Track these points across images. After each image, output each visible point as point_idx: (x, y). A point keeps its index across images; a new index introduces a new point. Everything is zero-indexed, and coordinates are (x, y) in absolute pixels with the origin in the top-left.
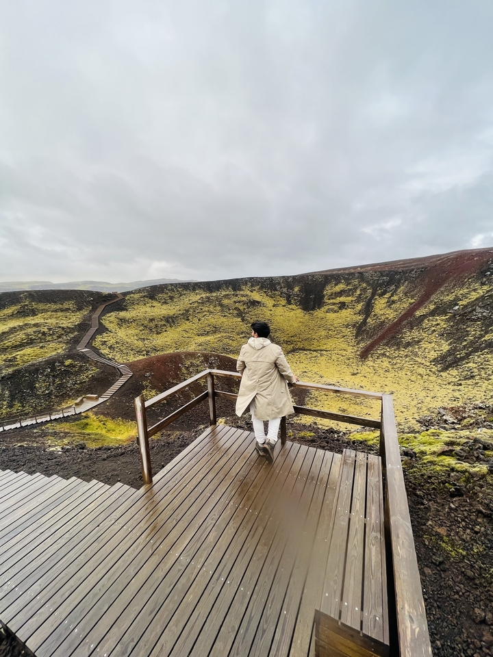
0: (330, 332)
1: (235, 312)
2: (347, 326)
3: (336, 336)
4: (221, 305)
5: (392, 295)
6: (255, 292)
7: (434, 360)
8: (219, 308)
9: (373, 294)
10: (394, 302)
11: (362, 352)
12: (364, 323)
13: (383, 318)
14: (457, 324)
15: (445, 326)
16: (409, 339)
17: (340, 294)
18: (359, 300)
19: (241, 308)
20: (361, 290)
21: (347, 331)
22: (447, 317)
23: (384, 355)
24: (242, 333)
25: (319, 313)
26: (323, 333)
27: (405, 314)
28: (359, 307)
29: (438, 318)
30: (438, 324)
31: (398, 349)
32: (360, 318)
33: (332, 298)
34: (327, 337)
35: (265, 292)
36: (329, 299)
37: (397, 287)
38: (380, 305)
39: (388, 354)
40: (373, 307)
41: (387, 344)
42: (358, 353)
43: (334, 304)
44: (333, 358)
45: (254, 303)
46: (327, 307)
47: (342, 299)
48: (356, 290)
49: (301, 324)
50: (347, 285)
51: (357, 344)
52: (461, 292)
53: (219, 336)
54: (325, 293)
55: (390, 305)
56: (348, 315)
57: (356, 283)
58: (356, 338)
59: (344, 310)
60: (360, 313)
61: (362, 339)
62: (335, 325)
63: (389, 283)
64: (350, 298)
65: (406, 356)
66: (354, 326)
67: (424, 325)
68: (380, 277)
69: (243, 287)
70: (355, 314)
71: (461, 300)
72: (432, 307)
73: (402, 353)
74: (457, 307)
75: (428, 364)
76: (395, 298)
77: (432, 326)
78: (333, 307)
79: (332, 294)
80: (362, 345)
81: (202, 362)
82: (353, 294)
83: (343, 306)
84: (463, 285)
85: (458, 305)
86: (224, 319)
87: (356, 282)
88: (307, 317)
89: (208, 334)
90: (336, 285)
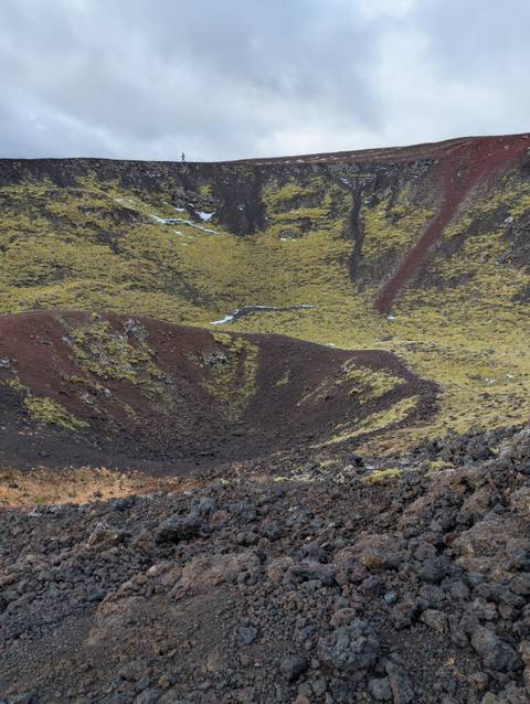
0: (299, 274)
1: (91, 232)
2: (328, 261)
3: (315, 280)
4: (49, 215)
5: (391, 205)
6: (113, 192)
7: (516, 297)
8: (46, 222)
9: (358, 204)
10: (397, 216)
11: (377, 303)
12: (358, 252)
13: (390, 243)
14: (519, 243)
15: (502, 248)
16: (451, 273)
17: (295, 202)
18: (334, 212)
19: (101, 223)
20: (332, 196)
21: (331, 270)
22: (500, 235)
23: (420, 302)
24: (125, 278)
25: (266, 238)
26: (288, 276)
27: (426, 235)
28: (339, 225)
29: (485, 237)
30: (490, 247)
31: (441, 289)
32: (347, 246)
33: (283, 211)
34: (299, 283)
35: (137, 193)
36: (276, 212)
37: (396, 191)
38: (375, 220)
39: (427, 300)
40: (364, 225)
41: (416, 285)
42: (370, 305)
43: (289, 221)
44: (327, 318)
45: (125, 214)
46: (277, 228)
47: (302, 212)
48: (323, 197)
49: (237, 261)
50: (304, 186)
51: (360, 291)
52: (505, 197)
53: (76, 284)
54: (264, 200)
55: (394, 221)
56: (320, 242)
57: (320, 183)
58: (353, 281)
59: (311, 233)
60: (343, 236)
61: (366, 282)
62: (305, 261)
63: (379, 184)
64: (317, 211)
65: (462, 298)
66: (341, 260)
67: (466, 249)
68: (359, 172)
69: (81, 180)
70: (335, 239)
71: (510, 208)
72: (468, 221)
73: (452, 295)
74: (511, 219)
75: (511, 304)
76: (398, 209)
77: (481, 250)
78: (288, 226)
79: (279, 203)
80: (369, 291)
81: (109, 331)
82: (319, 203)
83: (307, 225)
84: (504, 185)
85: (509, 215)
86: (70, 248)
87: (319, 181)
88: (243, 246)
89: (42, 281)
90: (281, 185)
